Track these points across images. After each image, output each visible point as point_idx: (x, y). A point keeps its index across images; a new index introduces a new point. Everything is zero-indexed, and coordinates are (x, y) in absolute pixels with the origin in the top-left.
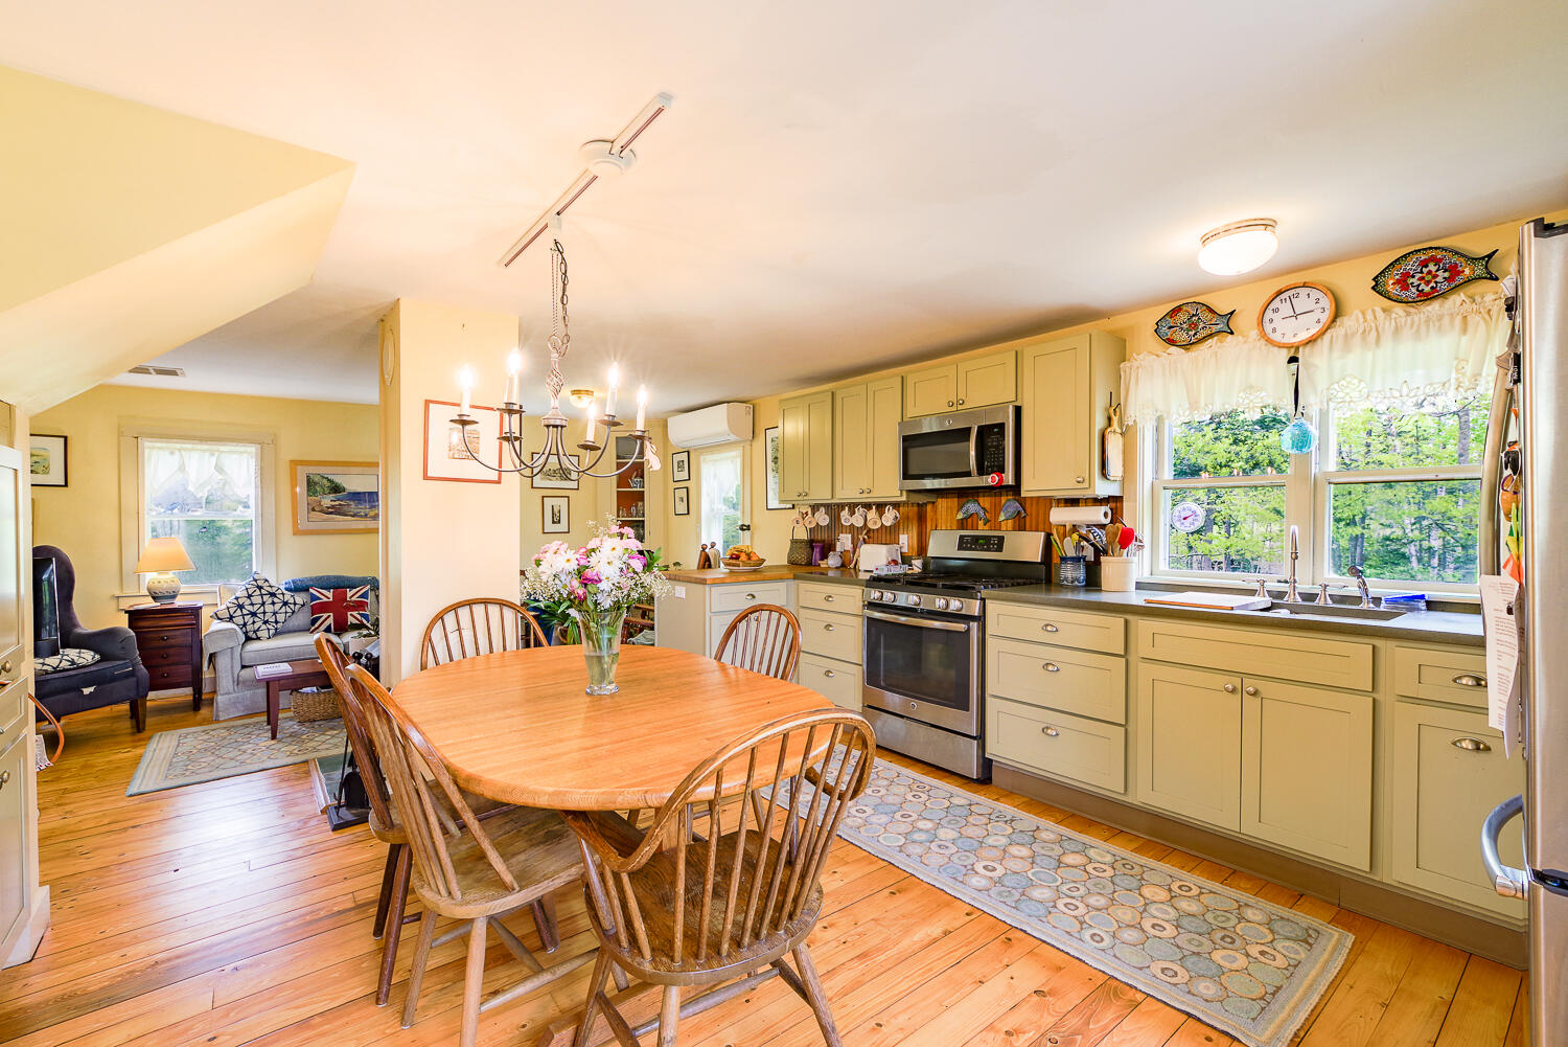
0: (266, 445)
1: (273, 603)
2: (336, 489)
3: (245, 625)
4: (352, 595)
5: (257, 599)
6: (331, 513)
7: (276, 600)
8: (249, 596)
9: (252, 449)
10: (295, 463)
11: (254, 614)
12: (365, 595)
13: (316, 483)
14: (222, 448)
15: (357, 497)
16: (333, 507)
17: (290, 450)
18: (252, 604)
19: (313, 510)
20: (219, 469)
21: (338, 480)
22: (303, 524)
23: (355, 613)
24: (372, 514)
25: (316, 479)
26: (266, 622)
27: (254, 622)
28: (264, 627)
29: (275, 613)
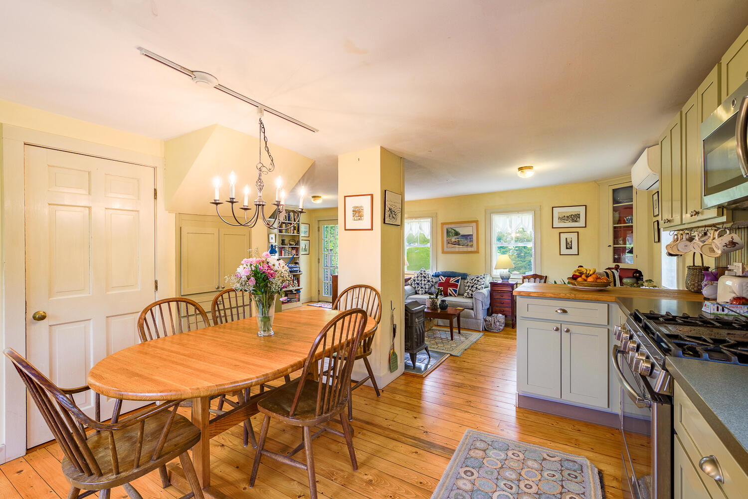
0: (434, 217)
1: (425, 281)
2: (457, 234)
3: (415, 288)
4: (452, 280)
5: (420, 278)
6: (455, 244)
7: (426, 279)
8: (418, 277)
9: (429, 220)
10: (443, 224)
11: (418, 284)
12: (457, 281)
13: (450, 232)
14: (422, 220)
15: (466, 237)
16: (455, 242)
17: (441, 219)
18: (418, 280)
19: (449, 243)
20: (420, 228)
21: (457, 230)
22: (446, 249)
23: (451, 289)
24: (470, 244)
25: (450, 230)
26: (422, 288)
27: (418, 287)
28: (421, 289)
29: (425, 285)
